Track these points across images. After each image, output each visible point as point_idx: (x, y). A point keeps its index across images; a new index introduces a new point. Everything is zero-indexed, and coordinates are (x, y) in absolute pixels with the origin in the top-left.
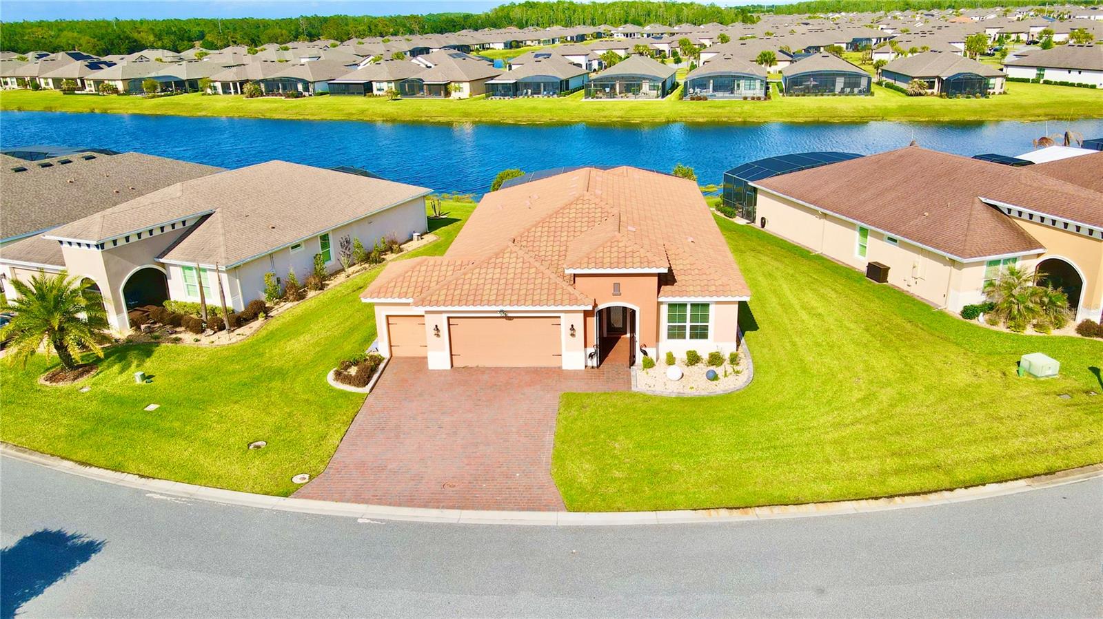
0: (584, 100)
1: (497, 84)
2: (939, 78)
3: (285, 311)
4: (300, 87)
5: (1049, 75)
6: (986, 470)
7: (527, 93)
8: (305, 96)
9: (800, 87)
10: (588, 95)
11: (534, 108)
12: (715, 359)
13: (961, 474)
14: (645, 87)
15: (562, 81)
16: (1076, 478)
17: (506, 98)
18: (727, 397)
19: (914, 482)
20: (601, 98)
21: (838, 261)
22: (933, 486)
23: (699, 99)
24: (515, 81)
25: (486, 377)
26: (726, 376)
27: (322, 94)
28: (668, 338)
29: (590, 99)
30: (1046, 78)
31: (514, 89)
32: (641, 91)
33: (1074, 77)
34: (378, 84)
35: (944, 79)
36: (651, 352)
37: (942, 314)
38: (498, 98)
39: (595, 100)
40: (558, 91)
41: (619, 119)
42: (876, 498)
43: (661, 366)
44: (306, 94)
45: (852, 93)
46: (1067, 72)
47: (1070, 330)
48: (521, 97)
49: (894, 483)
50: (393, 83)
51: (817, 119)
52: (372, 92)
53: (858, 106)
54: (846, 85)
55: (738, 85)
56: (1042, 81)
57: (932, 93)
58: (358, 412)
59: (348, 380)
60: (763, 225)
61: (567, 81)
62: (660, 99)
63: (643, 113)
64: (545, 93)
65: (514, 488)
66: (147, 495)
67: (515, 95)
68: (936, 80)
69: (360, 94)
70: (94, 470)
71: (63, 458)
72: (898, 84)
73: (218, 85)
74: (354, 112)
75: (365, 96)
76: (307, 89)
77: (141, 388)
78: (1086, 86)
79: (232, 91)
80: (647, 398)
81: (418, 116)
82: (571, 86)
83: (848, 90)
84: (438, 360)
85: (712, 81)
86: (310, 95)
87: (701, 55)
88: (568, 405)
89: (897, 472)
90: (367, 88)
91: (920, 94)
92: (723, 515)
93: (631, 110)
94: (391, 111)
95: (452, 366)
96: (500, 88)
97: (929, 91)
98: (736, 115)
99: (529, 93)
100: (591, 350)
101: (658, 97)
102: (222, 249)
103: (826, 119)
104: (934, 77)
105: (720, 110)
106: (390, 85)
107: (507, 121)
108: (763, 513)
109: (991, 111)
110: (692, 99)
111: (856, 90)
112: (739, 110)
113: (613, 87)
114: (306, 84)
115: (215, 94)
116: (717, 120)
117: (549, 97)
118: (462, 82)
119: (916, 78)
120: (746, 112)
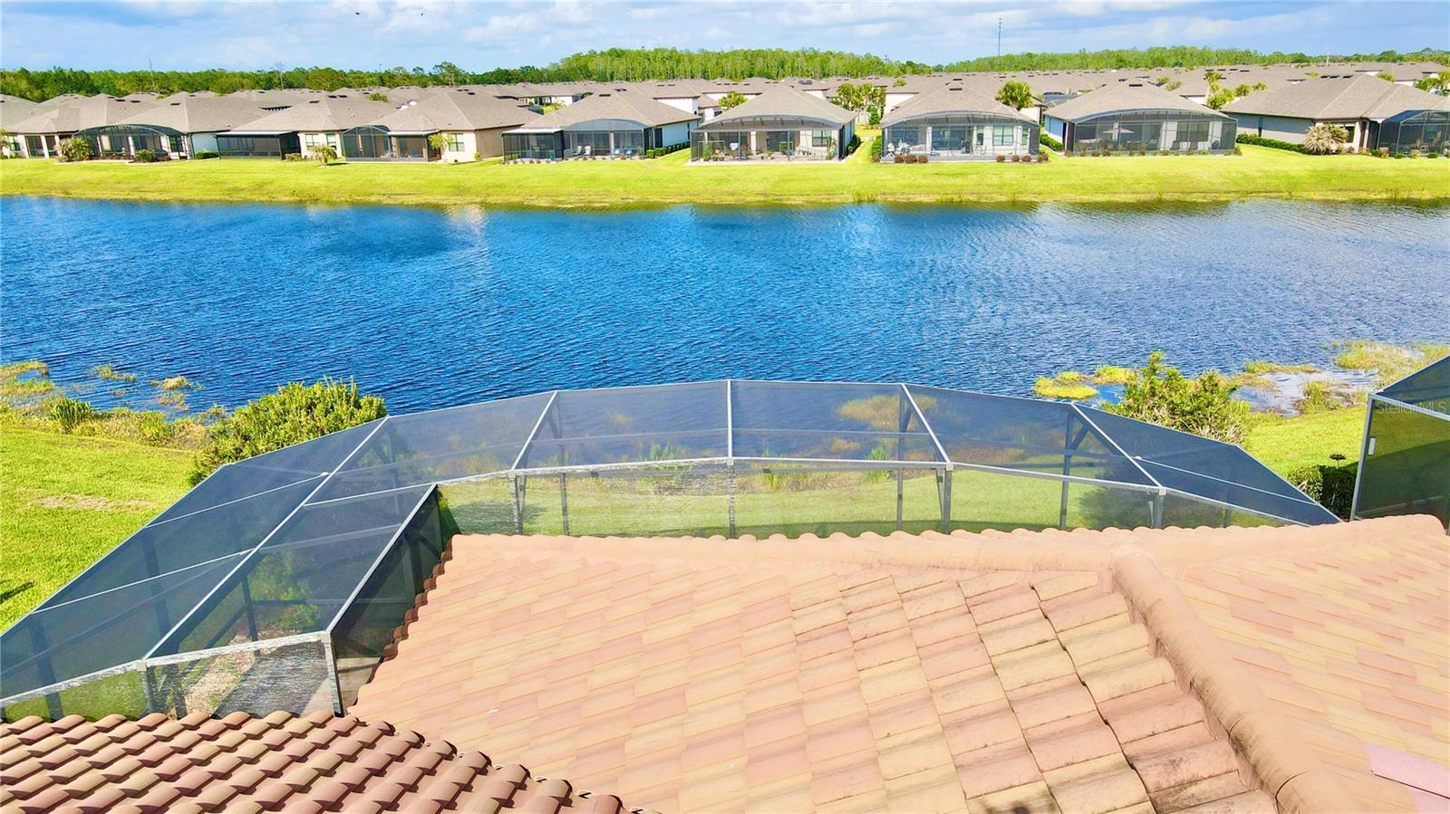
0: (690, 163)
1: (528, 134)
2: (1364, 121)
4: (165, 142)
7: (583, 152)
8: (170, 159)
9: (1093, 141)
10: (697, 155)
11: (593, 179)
14: (806, 138)
15: (647, 131)
17: (543, 161)
20: (722, 159)
23: (912, 160)
24: (560, 130)
27: (206, 156)
29: (701, 162)
31: (558, 145)
32: (797, 148)
34: (309, 137)
35: (1380, 121)
38: (527, 161)
39: (711, 163)
40: (641, 149)
41: (762, 198)
44: (174, 155)
45: (1197, 150)
48: (571, 160)
50: (337, 136)
51: (1156, 196)
52: (300, 152)
53: (1230, 172)
54: (1181, 136)
55: (980, 137)
57: (1351, 150)
61: (659, 131)
62: (835, 161)
63: (806, 186)
64: (617, 152)
67: (561, 155)
68: (1357, 127)
69: (275, 154)
73: (21, 140)
74: (244, 186)
75: (284, 158)
76: (177, 147)
79: (45, 150)
81: (365, 194)
82: (668, 139)
83: (1185, 145)
85: (930, 129)
86: (182, 158)
87: (888, 97)
90: (288, 145)
91: (1327, 152)
93: (784, 182)
94: (317, 183)
96: (533, 142)
97: (1346, 146)
98: (990, 189)
99: (588, 152)
101: (830, 158)
103: (1177, 196)
104: (1354, 120)
105: (959, 181)
106: (331, 139)
107: (535, 203)
110: (899, 160)
111: (1201, 145)
112: (996, 180)
113: (744, 141)
114: (176, 137)
115: (17, 156)
116: (956, 198)
117: (624, 159)
118: (461, 132)
119: (1320, 120)
120: (1011, 185)
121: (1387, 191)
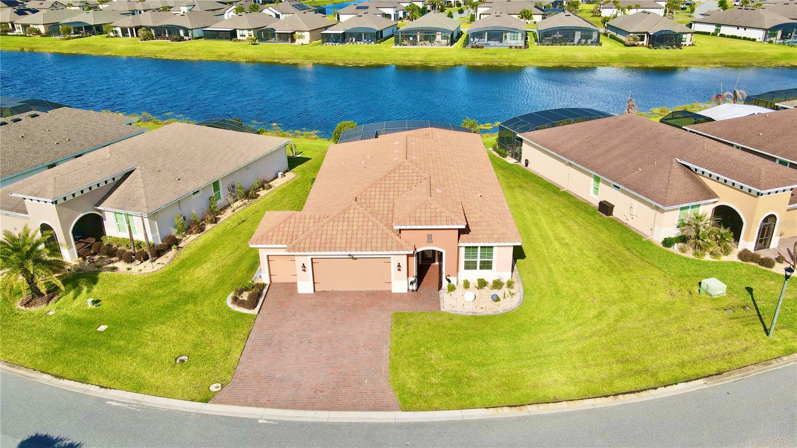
0: (394, 47)
1: (330, 34)
2: (648, 34)
3: (191, 241)
4: (182, 33)
5: (724, 30)
6: (678, 373)
7: (352, 40)
8: (186, 40)
9: (550, 38)
10: (397, 42)
11: (358, 53)
12: (497, 284)
13: (663, 377)
14: (439, 38)
15: (377, 32)
16: (735, 377)
17: (337, 44)
18: (505, 316)
19: (631, 384)
20: (406, 45)
21: (579, 196)
22: (643, 386)
23: (478, 47)
24: (343, 32)
25: (338, 300)
26: (504, 297)
27: (198, 38)
28: (465, 269)
29: (398, 46)
30: (722, 32)
31: (342, 38)
32: (435, 40)
33: (741, 33)
34: (241, 31)
35: (651, 34)
36: (453, 280)
37: (650, 243)
38: (331, 44)
39: (402, 47)
40: (375, 40)
41: (420, 63)
42: (607, 396)
43: (460, 289)
44: (186, 38)
45: (586, 43)
46: (736, 29)
47: (733, 257)
48: (348, 43)
49: (620, 385)
50: (252, 31)
51: (562, 64)
52: (236, 37)
53: (590, 55)
54: (582, 37)
55: (506, 37)
56: (718, 35)
57: (643, 44)
58: (251, 331)
59: (242, 304)
60: (527, 165)
61: (381, 32)
62: (449, 47)
63: (437, 58)
64: (365, 41)
65: (365, 393)
66: (108, 402)
67: (343, 42)
68: (646, 35)
69: (227, 39)
70: (66, 382)
71: (42, 372)
72: (619, 36)
73: (119, 29)
74: (224, 54)
75: (231, 40)
76: (187, 34)
77: (92, 311)
78: (749, 39)
79: (130, 34)
80: (451, 317)
81: (272, 59)
82: (384, 35)
83: (584, 41)
84: (305, 287)
85: (486, 33)
86: (190, 39)
88: (398, 323)
89: (621, 376)
90: (232, 35)
91: (634, 45)
92: (506, 412)
93: (429, 56)
94: (252, 54)
95: (315, 291)
96: (332, 36)
97: (641, 43)
98: (504, 60)
99: (354, 41)
100: (412, 279)
101: (447, 45)
102: (144, 200)
103: (568, 64)
104: (644, 33)
105: (493, 57)
106: (250, 32)
107: (338, 64)
108: (532, 410)
109: (683, 59)
110: (473, 47)
111: (589, 41)
112: (506, 56)
113: (415, 37)
114: (186, 31)
115: (116, 36)
116: (490, 64)
117: (368, 44)
118: (304, 31)
119: (632, 33)
120: (512, 59)
121: (640, 63)
